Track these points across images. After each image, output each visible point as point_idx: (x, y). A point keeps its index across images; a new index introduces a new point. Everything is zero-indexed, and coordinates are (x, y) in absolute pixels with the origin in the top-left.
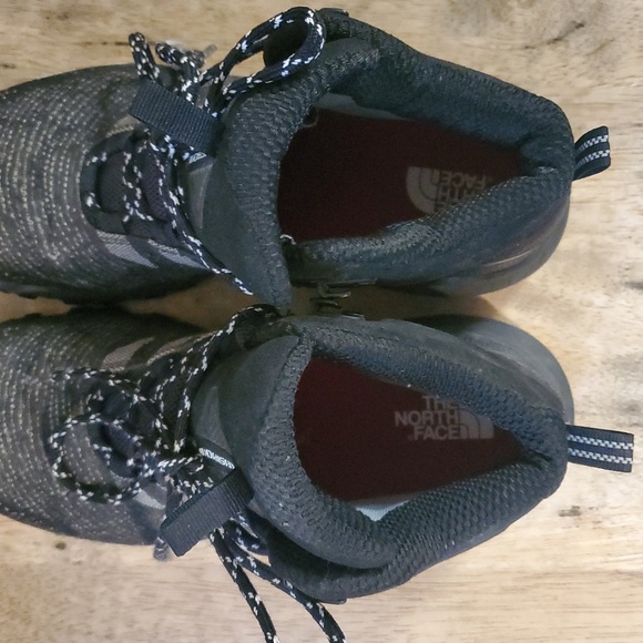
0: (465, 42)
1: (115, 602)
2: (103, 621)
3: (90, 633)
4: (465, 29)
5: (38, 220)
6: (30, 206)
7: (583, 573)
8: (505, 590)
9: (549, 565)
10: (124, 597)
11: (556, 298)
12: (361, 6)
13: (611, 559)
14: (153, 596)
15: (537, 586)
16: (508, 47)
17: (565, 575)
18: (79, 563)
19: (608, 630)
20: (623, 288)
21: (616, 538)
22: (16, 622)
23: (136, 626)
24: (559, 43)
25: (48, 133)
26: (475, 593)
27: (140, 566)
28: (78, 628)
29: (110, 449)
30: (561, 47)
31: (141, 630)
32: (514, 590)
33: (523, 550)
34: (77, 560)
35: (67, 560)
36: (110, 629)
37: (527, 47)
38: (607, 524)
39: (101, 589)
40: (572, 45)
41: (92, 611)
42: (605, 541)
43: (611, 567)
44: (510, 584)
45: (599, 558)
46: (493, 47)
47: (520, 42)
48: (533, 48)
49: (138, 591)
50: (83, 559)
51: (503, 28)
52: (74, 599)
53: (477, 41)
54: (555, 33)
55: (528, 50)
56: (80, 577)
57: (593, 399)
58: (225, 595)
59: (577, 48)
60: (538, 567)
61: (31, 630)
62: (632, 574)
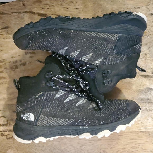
7: (134, 132)
13: (139, 129)
15: (125, 135)
17: (130, 132)
19: (139, 143)
20: (139, 76)
21: (140, 125)
36: (43, 146)
38: (138, 122)
42: (138, 126)
43: (139, 130)
45: (137, 129)
57: (134, 98)
62: (143, 132)
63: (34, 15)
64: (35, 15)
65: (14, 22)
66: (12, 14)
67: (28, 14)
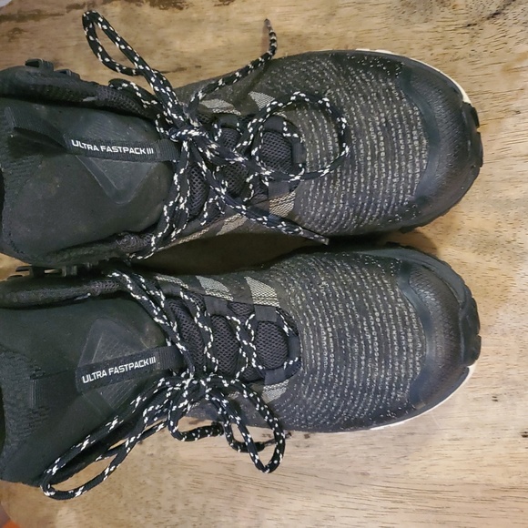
0: (416, 29)
1: (176, 486)
2: (169, 500)
3: (160, 508)
4: (414, 19)
5: (336, 313)
6: (343, 324)
8: (475, 500)
9: (515, 481)
10: (182, 482)
11: (509, 242)
12: (330, 14)
14: (202, 483)
15: (503, 498)
16: (453, 28)
18: (152, 455)
22: (113, 495)
23: (191, 505)
24: (498, 16)
25: (338, 383)
26: (449, 500)
27: (192, 460)
28: (152, 503)
29: (284, 135)
30: (500, 20)
31: (193, 509)
32: (483, 500)
33: (489, 465)
34: (150, 453)
35: (144, 452)
36: (173, 506)
37: (469, 25)
39: (167, 475)
40: (510, 16)
41: (161, 492)
44: (479, 495)
46: (440, 30)
47: (463, 22)
48: (475, 24)
49: (191, 479)
50: (154, 452)
51: (447, 12)
52: (149, 482)
53: (425, 27)
54: (494, 9)
55: (471, 28)
56: (152, 466)
58: (251, 486)
59: (515, 18)
60: (505, 482)
61: (123, 502)
63: (137, 5)
64: (140, 5)
65: (75, 43)
66: (68, 12)
67: (116, 6)
